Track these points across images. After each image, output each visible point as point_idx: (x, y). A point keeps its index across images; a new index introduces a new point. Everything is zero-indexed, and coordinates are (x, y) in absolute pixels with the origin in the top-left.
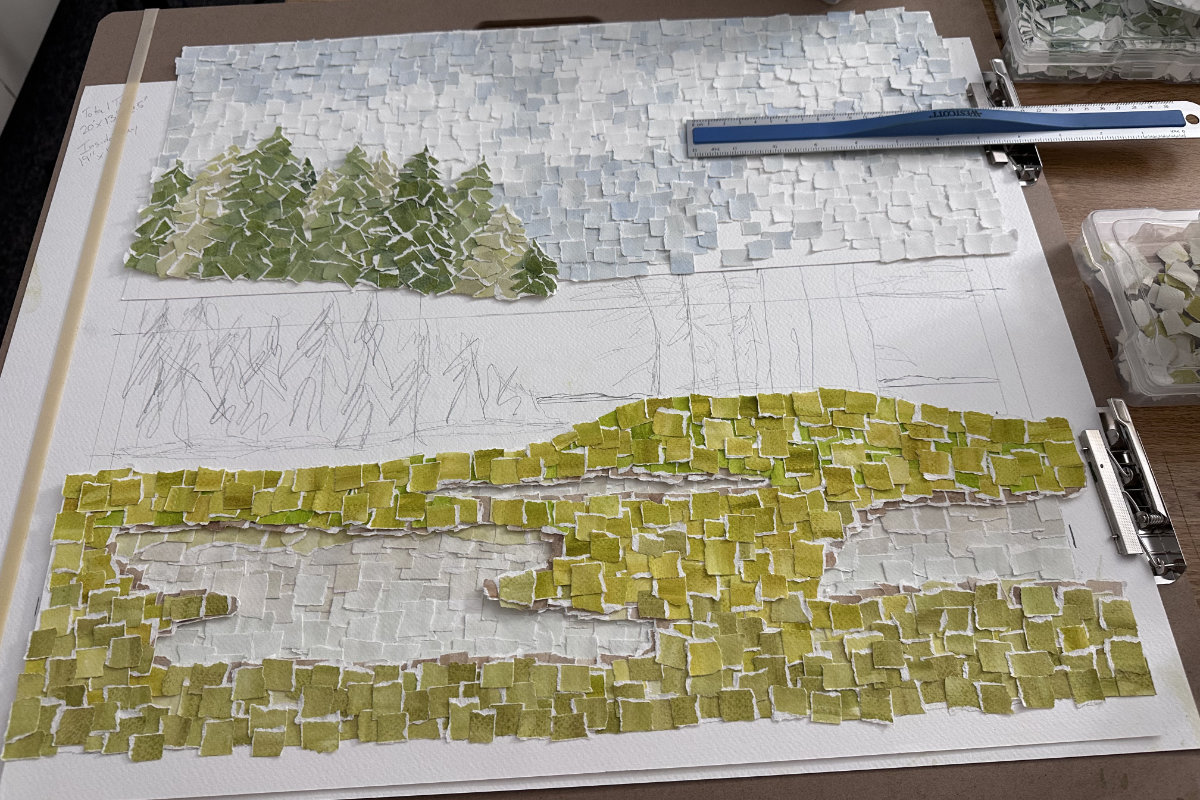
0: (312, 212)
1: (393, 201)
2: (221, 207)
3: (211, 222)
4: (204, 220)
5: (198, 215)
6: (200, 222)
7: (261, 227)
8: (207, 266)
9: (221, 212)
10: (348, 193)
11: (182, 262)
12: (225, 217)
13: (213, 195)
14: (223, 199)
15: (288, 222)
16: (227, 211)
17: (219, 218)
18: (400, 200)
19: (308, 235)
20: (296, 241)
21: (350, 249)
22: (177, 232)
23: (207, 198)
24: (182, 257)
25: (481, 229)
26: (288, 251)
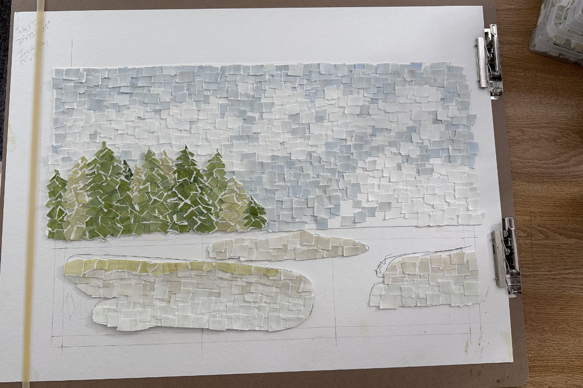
0: (135, 194)
1: (176, 182)
2: (87, 196)
3: (84, 206)
4: (81, 205)
5: (76, 203)
6: (79, 206)
7: (111, 206)
8: (90, 232)
9: (88, 199)
10: (151, 179)
11: (76, 232)
12: (91, 202)
13: (81, 189)
14: (87, 191)
15: (124, 201)
16: (91, 198)
17: (88, 203)
18: (179, 181)
19: (137, 207)
20: (132, 212)
21: (160, 213)
22: (69, 214)
23: (78, 192)
24: (75, 228)
25: (223, 193)
26: (129, 219)
